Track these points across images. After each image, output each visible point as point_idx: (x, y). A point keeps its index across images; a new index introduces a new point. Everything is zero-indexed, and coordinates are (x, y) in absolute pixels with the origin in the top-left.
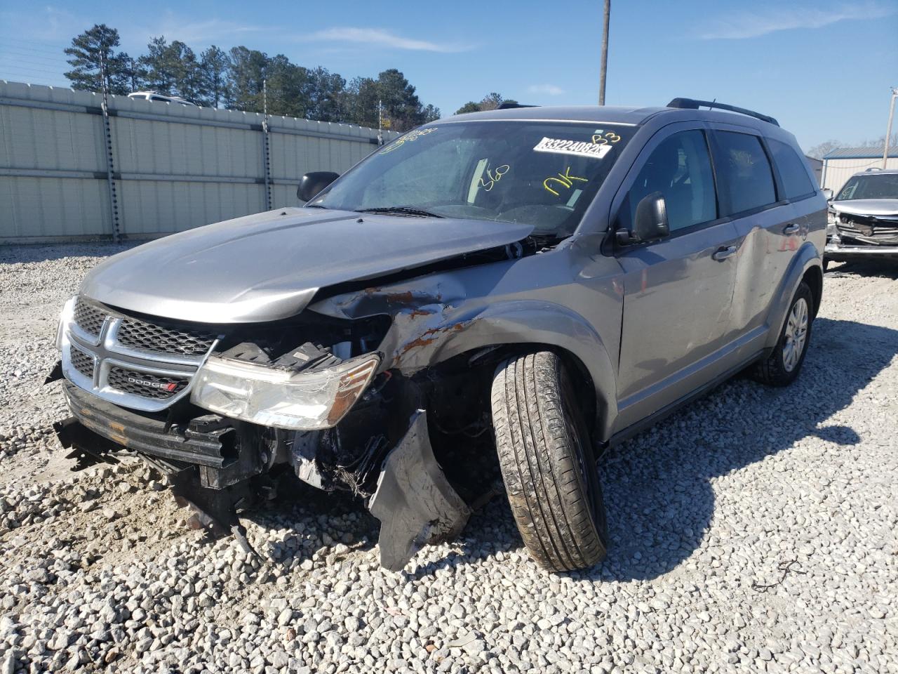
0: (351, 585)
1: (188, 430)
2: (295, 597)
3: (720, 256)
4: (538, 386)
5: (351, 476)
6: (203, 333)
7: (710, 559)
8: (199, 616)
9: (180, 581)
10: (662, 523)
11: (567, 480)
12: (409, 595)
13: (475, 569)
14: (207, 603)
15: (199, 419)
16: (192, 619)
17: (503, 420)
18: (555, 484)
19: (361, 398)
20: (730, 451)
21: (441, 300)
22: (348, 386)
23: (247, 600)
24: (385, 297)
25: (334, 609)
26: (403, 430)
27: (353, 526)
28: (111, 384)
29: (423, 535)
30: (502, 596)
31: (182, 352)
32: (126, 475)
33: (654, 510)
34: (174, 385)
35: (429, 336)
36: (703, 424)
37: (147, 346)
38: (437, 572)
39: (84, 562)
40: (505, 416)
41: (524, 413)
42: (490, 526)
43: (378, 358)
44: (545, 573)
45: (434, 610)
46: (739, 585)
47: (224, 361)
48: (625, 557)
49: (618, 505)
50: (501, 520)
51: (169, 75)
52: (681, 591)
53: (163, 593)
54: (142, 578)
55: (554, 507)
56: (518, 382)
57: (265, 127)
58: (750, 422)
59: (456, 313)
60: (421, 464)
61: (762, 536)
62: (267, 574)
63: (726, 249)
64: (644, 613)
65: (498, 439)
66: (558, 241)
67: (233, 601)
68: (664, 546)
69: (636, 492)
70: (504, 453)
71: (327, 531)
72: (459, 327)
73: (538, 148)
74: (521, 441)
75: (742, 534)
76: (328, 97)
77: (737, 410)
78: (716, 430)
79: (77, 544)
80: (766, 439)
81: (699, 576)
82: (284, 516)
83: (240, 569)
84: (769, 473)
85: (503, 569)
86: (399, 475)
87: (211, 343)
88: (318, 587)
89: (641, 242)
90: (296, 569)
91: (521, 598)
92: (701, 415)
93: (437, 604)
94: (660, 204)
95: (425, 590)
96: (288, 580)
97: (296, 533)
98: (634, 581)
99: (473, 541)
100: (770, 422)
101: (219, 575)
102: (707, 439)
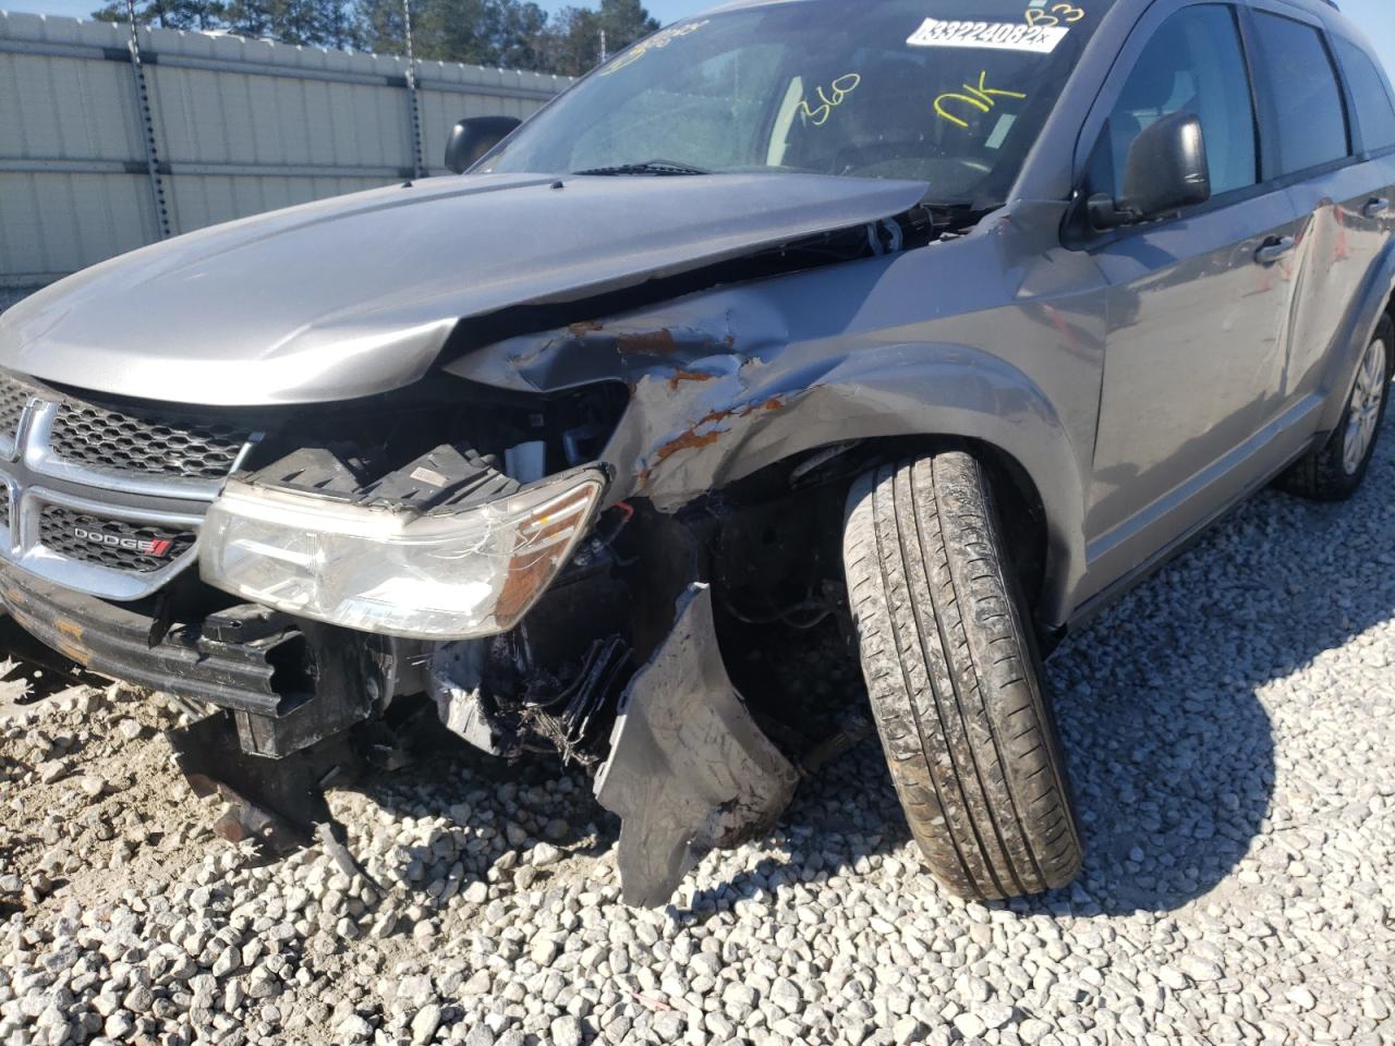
0: (565, 939)
1: (203, 639)
2: (450, 970)
3: (1268, 254)
4: (949, 528)
5: (556, 722)
6: (220, 429)
7: (1286, 861)
8: (248, 1020)
9: (211, 944)
10: (1173, 780)
11: (1018, 728)
12: (683, 961)
13: (815, 895)
14: (267, 990)
15: (223, 614)
16: (232, 1031)
17: (875, 602)
18: (992, 737)
19: (569, 564)
20: (1271, 627)
21: (735, 346)
22: (536, 542)
23: (351, 976)
24: (612, 343)
25: (528, 999)
26: (662, 626)
27: (567, 804)
28: (45, 542)
29: (707, 831)
30: (875, 958)
31: (178, 469)
32: (134, 705)
33: (1152, 752)
34: (166, 543)
35: (710, 426)
36: (1212, 576)
37: (108, 461)
38: (739, 906)
39: (29, 896)
40: (878, 593)
41: (919, 587)
42: (836, 797)
43: (602, 479)
44: (957, 902)
45: (737, 996)
46: (1356, 918)
47: (259, 491)
48: (1111, 859)
49: (1079, 744)
50: (856, 783)
51: (260, 11)
52: (1240, 936)
53: (172, 972)
54: (135, 937)
55: (990, 785)
56: (903, 521)
57: (411, 80)
58: (1295, 569)
59: (768, 373)
60: (700, 695)
61: (1375, 803)
62: (393, 916)
63: (1277, 242)
64: (1173, 990)
65: (864, 643)
66: (975, 218)
67: (323, 979)
68: (1185, 831)
69: (1109, 715)
70: (878, 671)
71: (514, 818)
72: (776, 404)
73: (914, 40)
74: (917, 648)
75: (1335, 802)
76: (520, 42)
77: (1266, 546)
78: (1237, 587)
79: (22, 853)
80: (1335, 602)
81: (1269, 901)
82: (430, 789)
83: (337, 910)
84: (1356, 671)
85: (871, 892)
86: (655, 717)
87: (237, 451)
88: (496, 944)
89: (1141, 219)
90: (453, 902)
91: (915, 961)
92: (1205, 557)
93: (743, 979)
94: (1190, 135)
95: (715, 949)
96: (437, 928)
97: (453, 824)
98: (1141, 916)
99: (807, 832)
100: (1331, 569)
101: (294, 922)
102: (1223, 605)
